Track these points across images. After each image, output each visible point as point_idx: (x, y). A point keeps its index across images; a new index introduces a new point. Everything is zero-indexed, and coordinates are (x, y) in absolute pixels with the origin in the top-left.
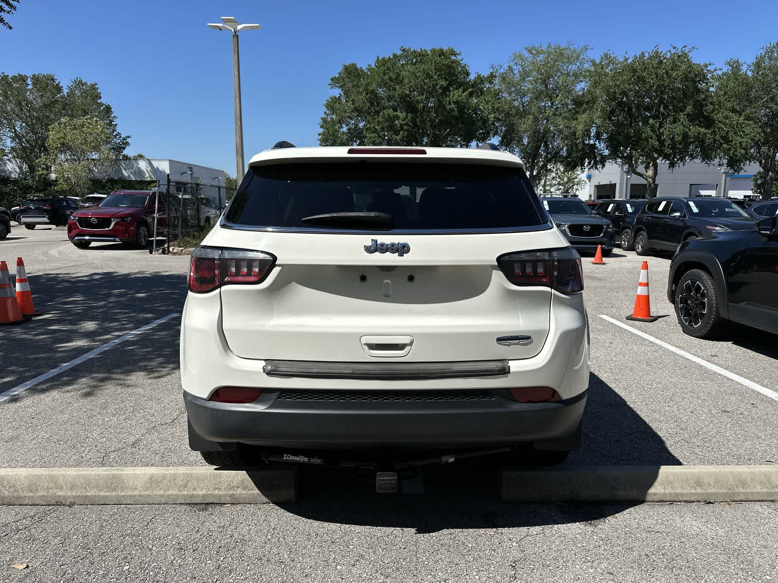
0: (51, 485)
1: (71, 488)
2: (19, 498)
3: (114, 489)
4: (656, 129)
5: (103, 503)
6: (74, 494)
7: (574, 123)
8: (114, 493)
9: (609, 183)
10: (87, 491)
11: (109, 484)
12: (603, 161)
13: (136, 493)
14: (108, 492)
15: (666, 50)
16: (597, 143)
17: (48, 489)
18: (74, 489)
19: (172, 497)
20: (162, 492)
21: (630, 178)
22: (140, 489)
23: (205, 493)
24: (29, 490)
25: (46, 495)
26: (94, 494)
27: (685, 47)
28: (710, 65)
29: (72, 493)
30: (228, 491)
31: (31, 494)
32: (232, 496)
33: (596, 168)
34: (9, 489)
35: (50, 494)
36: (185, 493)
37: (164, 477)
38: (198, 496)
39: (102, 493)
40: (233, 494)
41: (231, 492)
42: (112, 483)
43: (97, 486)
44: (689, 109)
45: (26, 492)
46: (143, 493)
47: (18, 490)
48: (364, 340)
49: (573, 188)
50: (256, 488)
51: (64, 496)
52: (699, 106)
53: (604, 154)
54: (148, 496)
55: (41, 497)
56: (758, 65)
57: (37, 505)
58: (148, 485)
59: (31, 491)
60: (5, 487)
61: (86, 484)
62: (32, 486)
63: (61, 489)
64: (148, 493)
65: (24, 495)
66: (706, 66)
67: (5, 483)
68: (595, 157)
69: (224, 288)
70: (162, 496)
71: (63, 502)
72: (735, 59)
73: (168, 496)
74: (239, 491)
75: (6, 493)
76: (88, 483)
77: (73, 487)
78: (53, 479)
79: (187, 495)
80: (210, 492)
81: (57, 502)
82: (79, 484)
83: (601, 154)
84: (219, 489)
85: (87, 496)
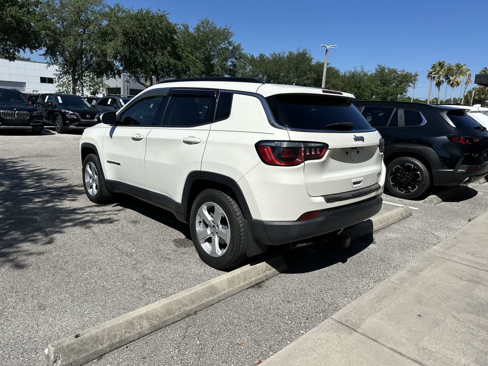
0: (180, 306)
1: (192, 303)
2: (165, 322)
3: (215, 294)
4: (152, 58)
5: (211, 304)
6: (196, 305)
7: (104, 47)
8: (216, 296)
9: (115, 87)
10: (202, 301)
11: (211, 292)
12: (119, 73)
13: (226, 291)
14: (213, 296)
15: (154, 11)
16: (114, 61)
17: (179, 309)
18: (194, 303)
19: (242, 287)
20: (237, 286)
21: (129, 85)
22: (227, 288)
23: (256, 278)
24: (169, 314)
25: (180, 313)
26: (206, 301)
27: (164, 12)
28: (178, 25)
29: (194, 305)
30: (264, 274)
31: (172, 316)
32: (266, 276)
33: (115, 78)
34: (156, 319)
35: (182, 311)
36: (247, 282)
37: (234, 277)
38: (253, 281)
39: (210, 299)
40: (266, 275)
41: (265, 274)
42: (211, 291)
43: (205, 296)
44: (169, 48)
45: (167, 316)
46: (230, 290)
47: (162, 318)
48: (353, 181)
49: (100, 89)
50: (273, 268)
51: (191, 309)
52: (174, 47)
53: (119, 69)
54: (232, 290)
55: (177, 316)
56: (198, 29)
57: (176, 322)
58: (229, 285)
59: (171, 314)
60: (152, 319)
61: (198, 297)
62: (169, 311)
63: (187, 305)
64: (232, 289)
65: (167, 319)
66: (176, 25)
67: (151, 317)
68: (114, 71)
69: (306, 162)
70: (238, 288)
71: (190, 313)
72: (186, 23)
73: (241, 286)
74: (268, 272)
75: (156, 322)
76: (199, 296)
77: (193, 302)
78: (178, 302)
79: (249, 283)
80: (257, 277)
81: (187, 315)
82: (195, 299)
83: (117, 69)
84: (260, 274)
85: (203, 304)
